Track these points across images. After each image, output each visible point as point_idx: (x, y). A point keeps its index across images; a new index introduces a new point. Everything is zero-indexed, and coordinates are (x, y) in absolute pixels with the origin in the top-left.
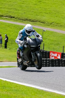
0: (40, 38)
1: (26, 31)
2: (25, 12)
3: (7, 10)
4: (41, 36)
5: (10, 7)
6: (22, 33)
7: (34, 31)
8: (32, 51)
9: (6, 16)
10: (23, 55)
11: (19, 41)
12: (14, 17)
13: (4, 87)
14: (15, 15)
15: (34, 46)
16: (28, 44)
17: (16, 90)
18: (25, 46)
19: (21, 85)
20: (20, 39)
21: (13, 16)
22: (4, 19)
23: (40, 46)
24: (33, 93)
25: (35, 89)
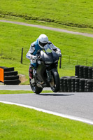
0: (58, 52)
1: (40, 43)
2: (69, 13)
3: (43, 11)
4: (59, 50)
5: (48, 7)
6: (34, 46)
7: (50, 44)
8: (47, 68)
9: (43, 20)
10: (36, 74)
11: (30, 55)
12: (53, 21)
13: (39, 120)
14: (55, 18)
15: (49, 63)
16: (42, 60)
17: (56, 125)
18: (39, 62)
19: (64, 118)
20: (32, 54)
21: (52, 19)
22: (39, 24)
23: (57, 63)
24: (80, 130)
25: (84, 123)
